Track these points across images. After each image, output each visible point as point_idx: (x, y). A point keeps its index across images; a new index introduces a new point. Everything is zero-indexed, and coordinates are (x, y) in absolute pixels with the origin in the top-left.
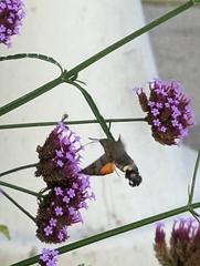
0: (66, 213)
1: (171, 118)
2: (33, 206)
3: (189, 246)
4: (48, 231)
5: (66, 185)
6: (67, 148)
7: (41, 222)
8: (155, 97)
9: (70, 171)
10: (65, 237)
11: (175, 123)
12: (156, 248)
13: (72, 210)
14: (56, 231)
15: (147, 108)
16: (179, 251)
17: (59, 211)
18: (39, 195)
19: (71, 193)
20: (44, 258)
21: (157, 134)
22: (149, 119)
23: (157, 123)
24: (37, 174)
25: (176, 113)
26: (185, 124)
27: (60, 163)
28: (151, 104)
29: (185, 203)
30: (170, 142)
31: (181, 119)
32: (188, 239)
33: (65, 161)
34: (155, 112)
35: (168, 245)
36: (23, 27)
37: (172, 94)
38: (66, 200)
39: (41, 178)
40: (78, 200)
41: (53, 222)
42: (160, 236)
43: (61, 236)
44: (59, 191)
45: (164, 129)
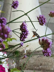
1: (42, 21)
2: (19, 35)
4: (22, 39)
5: (25, 32)
6: (25, 26)
7: (21, 38)
8: (40, 18)
9: (26, 29)
10: (25, 40)
11: (43, 22)
12: (39, 42)
13: (26, 36)
14: (23, 39)
15: (38, 20)
16: (43, 43)
17: (24, 36)
18: (20, 33)
19: (26, 33)
20: (21, 44)
21: (40, 24)
23: (40, 22)
24: (20, 30)
25: (43, 20)
26: (45, 22)
27: (24, 28)
28: (39, 19)
30: (42, 25)
31: (44, 21)
32: (44, 41)
33: (25, 28)
34: (40, 20)
35: (41, 42)
36: (19, 6)
37: (43, 17)
38: (25, 34)
39: (21, 31)
40: (27, 34)
41: (23, 38)
42: (40, 40)
43: (24, 40)
44: (23, 33)
45: (41, 23)
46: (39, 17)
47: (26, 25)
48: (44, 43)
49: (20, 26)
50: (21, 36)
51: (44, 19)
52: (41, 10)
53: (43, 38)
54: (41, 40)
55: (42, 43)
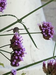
0: (19, 58)
1: (48, 32)
2: (9, 56)
3: (52, 67)
4: (14, 63)
5: (18, 50)
6: (18, 40)
7: (12, 61)
8: (44, 26)
9: (20, 46)
10: (19, 65)
11: (49, 34)
12: (43, 68)
13: (20, 57)
14: (16, 63)
16: (50, 69)
17: (17, 57)
18: (11, 53)
19: (20, 52)
21: (44, 37)
22: (42, 33)
23: (44, 34)
24: (10, 47)
25: (50, 31)
26: (52, 34)
27: (17, 44)
28: (42, 28)
29: (52, 56)
30: (48, 39)
32: (52, 66)
33: (18, 43)
34: (44, 31)
37: (48, 25)
38: (19, 54)
39: (11, 48)
40: (22, 54)
41: (15, 61)
42: (44, 65)
43: (17, 65)
44: (16, 52)
45: (46, 35)
46: (42, 26)
47: (21, 39)
48: (52, 70)
49: (11, 40)
50: (12, 57)
51: (51, 29)
52: (45, 14)
53: (50, 61)
54: (46, 65)
55: (48, 70)
